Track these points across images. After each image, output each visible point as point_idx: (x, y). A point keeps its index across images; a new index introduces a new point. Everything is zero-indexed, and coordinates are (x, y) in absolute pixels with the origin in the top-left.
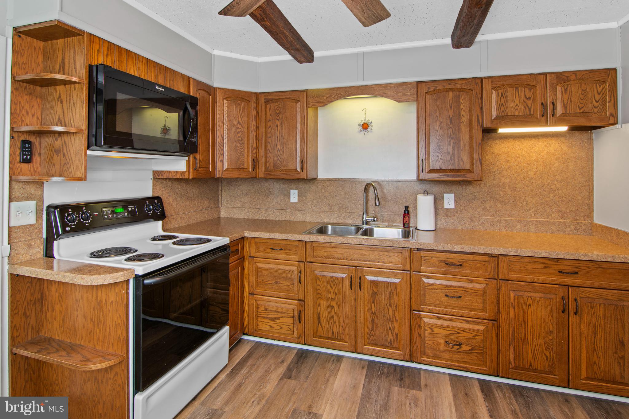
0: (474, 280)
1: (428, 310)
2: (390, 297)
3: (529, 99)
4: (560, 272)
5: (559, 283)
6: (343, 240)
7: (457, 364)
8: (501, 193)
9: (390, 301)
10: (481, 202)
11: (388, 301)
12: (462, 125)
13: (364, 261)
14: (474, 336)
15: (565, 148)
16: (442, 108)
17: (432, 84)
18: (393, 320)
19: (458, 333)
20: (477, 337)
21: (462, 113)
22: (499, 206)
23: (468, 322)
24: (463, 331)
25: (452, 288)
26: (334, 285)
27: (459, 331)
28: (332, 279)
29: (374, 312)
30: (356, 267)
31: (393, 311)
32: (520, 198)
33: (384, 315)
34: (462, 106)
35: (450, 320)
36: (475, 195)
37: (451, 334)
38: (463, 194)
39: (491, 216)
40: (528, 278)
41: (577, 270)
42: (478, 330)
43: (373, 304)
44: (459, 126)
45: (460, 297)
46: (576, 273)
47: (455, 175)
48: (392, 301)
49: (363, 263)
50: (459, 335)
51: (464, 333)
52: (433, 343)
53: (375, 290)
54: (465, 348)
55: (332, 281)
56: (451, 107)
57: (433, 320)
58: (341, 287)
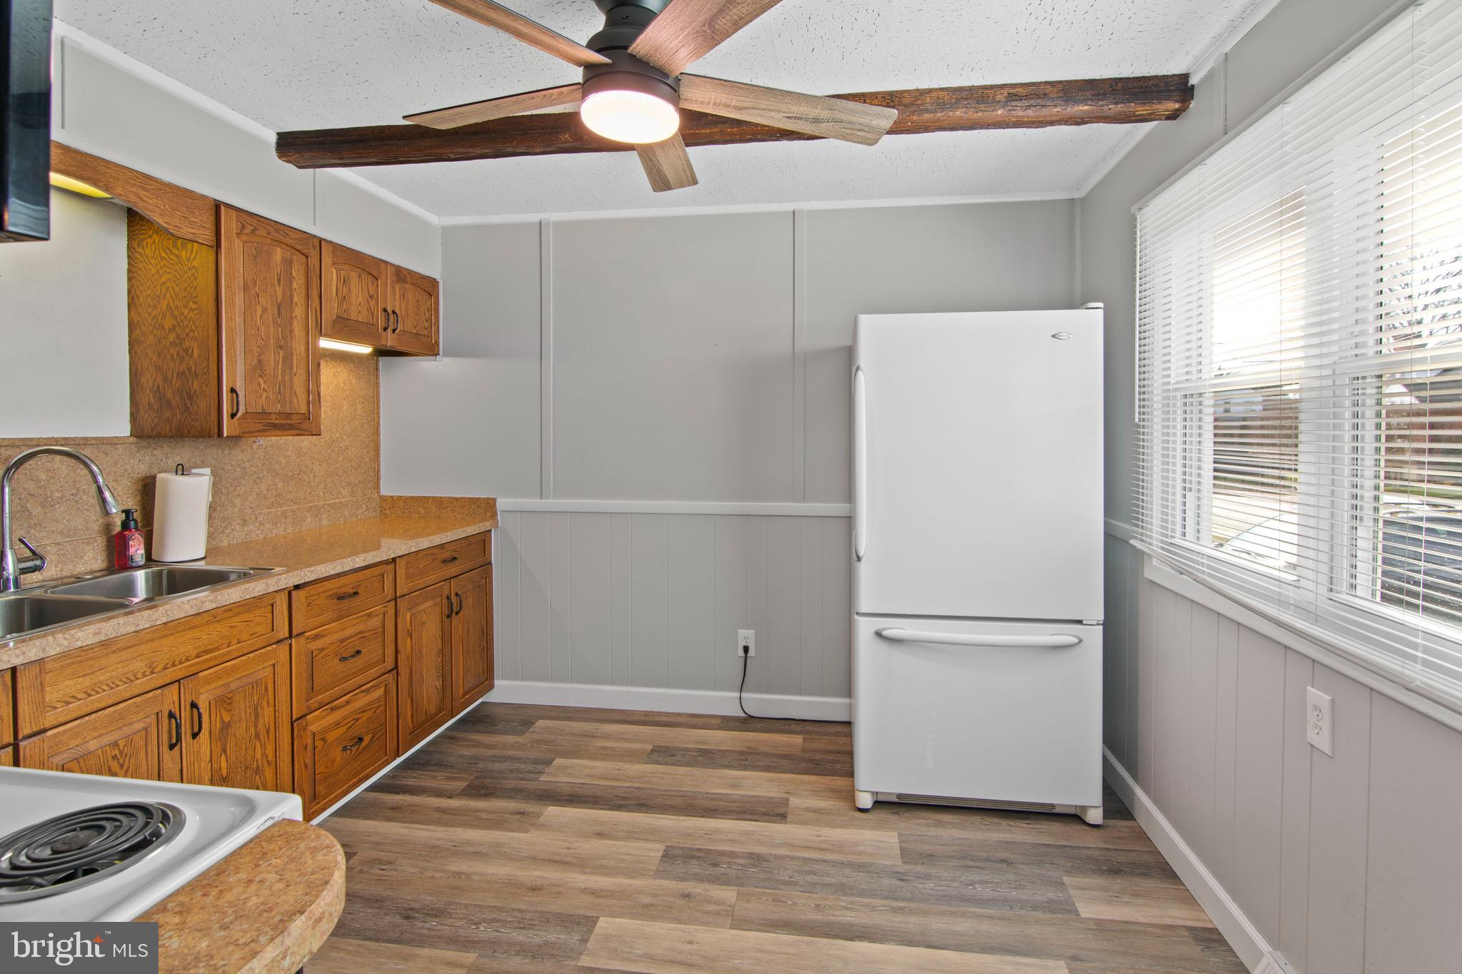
0: (372, 612)
1: (316, 705)
2: (257, 717)
3: (371, 297)
4: (444, 562)
5: (444, 578)
6: (156, 616)
7: (355, 780)
8: (283, 461)
9: (256, 727)
10: (255, 482)
11: (252, 730)
12: (295, 322)
13: (198, 657)
14: (375, 712)
15: (354, 381)
16: (265, 278)
17: (249, 219)
18: (263, 766)
19: (357, 720)
20: (378, 711)
21: (295, 299)
22: (280, 485)
23: (367, 691)
24: (363, 712)
25: (348, 641)
26: (122, 766)
27: (356, 717)
28: (117, 752)
29: (224, 775)
30: (179, 681)
31: (263, 746)
32: (307, 466)
33: (247, 767)
34: (295, 285)
35: (348, 702)
36: (245, 468)
37: (349, 728)
38: (226, 467)
39: (269, 508)
40: (421, 583)
41: (455, 554)
42: (379, 698)
43: (223, 756)
44: (291, 325)
45: (358, 652)
46: (455, 559)
47: (285, 425)
48: (260, 726)
49: (198, 663)
50: (360, 721)
51: (365, 713)
52: (326, 766)
53: (227, 718)
54: (367, 740)
55: (114, 757)
56: (279, 281)
57: (327, 719)
58: (144, 758)
